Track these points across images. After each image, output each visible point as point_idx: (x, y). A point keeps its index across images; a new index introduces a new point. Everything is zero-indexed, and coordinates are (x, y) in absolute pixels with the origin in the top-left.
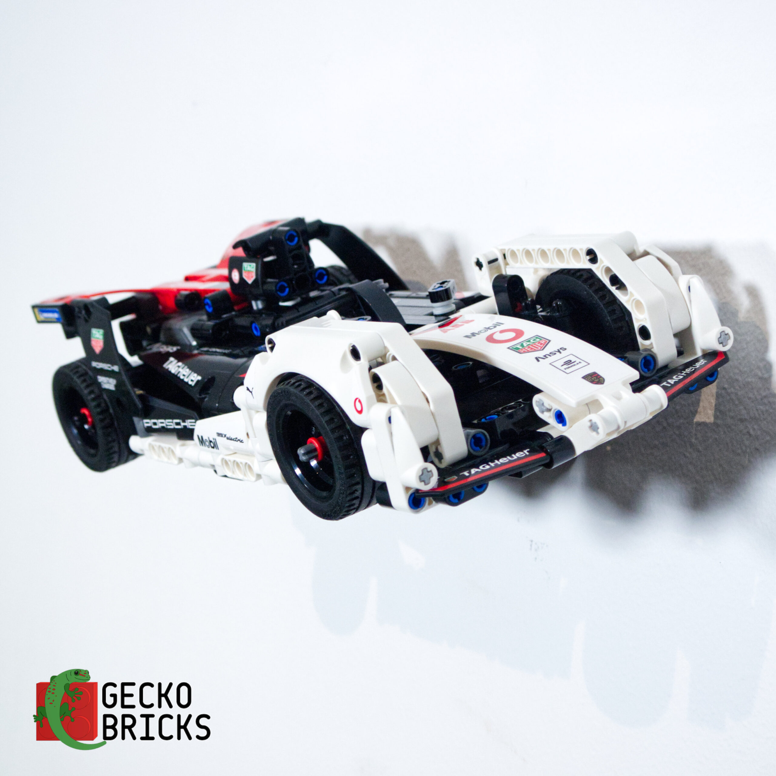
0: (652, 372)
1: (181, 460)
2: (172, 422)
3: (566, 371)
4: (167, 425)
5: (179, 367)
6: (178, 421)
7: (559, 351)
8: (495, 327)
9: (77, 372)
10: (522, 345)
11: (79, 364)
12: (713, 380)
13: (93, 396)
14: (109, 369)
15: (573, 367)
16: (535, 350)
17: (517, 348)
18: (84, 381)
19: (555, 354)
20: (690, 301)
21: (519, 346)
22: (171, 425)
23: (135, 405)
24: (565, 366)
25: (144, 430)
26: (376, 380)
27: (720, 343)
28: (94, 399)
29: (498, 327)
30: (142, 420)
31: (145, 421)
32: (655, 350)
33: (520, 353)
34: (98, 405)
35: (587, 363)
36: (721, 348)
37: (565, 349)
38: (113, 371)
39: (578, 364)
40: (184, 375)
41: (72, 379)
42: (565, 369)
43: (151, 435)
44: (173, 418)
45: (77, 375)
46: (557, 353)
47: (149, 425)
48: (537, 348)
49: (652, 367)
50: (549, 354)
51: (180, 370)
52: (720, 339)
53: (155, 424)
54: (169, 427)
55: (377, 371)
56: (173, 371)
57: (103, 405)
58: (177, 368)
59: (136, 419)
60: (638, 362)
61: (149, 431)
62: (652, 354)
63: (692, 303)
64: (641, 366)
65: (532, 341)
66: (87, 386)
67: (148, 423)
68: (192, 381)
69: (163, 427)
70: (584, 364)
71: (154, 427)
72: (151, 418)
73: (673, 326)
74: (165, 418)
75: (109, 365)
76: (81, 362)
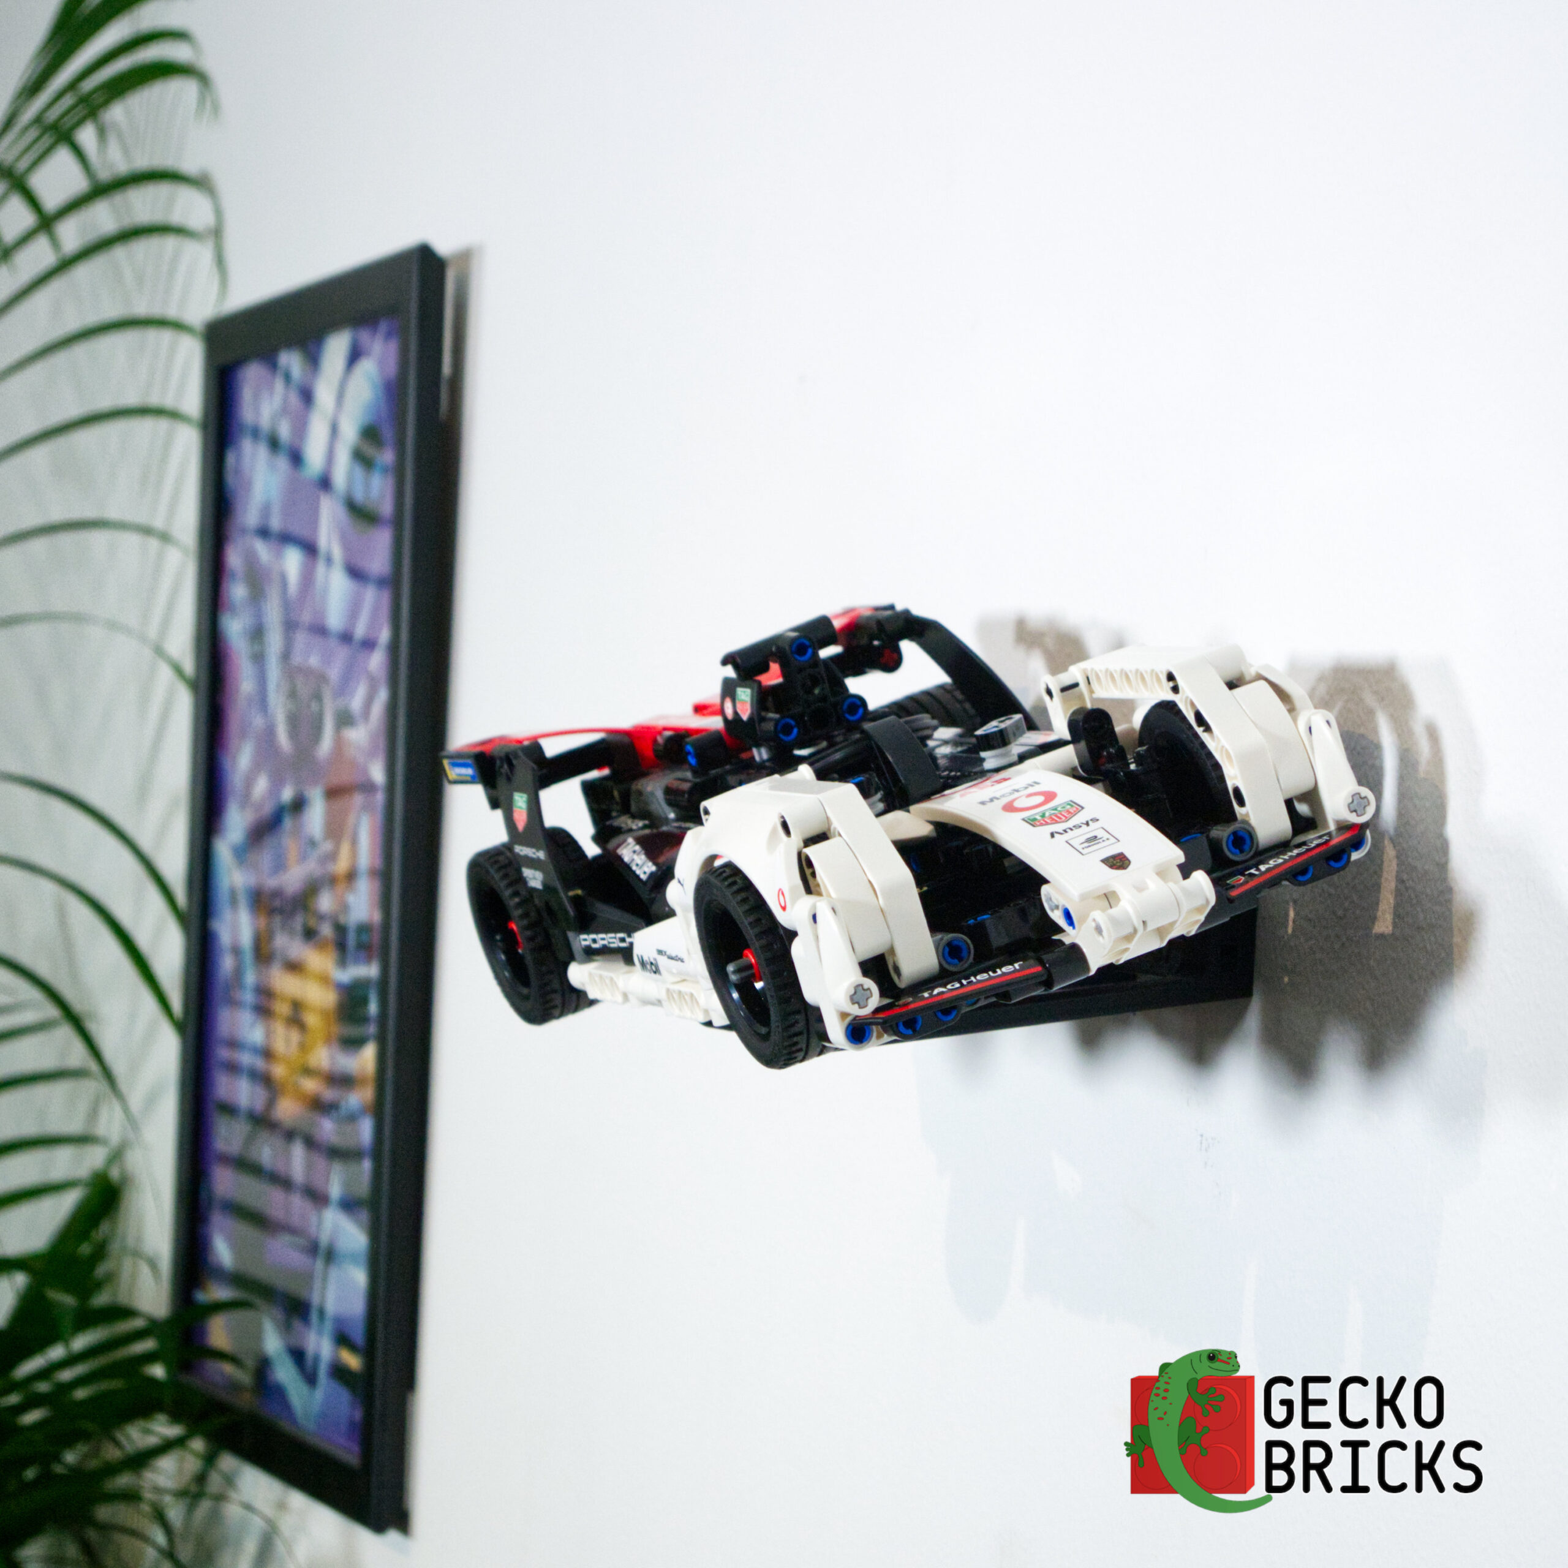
0: (1247, 855)
1: (626, 997)
2: (615, 938)
3: (1084, 852)
4: (609, 943)
5: (634, 852)
6: (621, 935)
7: (1087, 824)
8: (1026, 788)
9: (496, 862)
10: (1043, 816)
11: (503, 849)
12: (1343, 866)
13: (517, 900)
14: (534, 856)
15: (1095, 846)
16: (1056, 821)
17: (1035, 819)
18: (506, 876)
19: (1080, 827)
20: (1312, 749)
21: (1038, 817)
22: (614, 943)
23: (567, 912)
24: (1086, 845)
25: (582, 953)
26: (806, 868)
27: (1352, 812)
28: (519, 905)
29: (1030, 788)
30: (578, 936)
31: (583, 936)
32: (1254, 821)
33: (1034, 826)
34: (525, 915)
35: (1116, 839)
36: (1354, 819)
37: (1098, 820)
38: (538, 860)
39: (1103, 841)
40: (637, 865)
41: (487, 872)
42: (1083, 848)
43: (593, 960)
44: (616, 931)
45: (496, 866)
46: (1083, 826)
47: (587, 943)
48: (1060, 818)
49: (1246, 847)
50: (1071, 827)
51: (635, 857)
52: (1351, 805)
53: (594, 941)
54: (612, 945)
55: (811, 852)
56: (626, 859)
57: (533, 914)
58: (632, 854)
59: (571, 935)
60: (1221, 840)
61: (590, 954)
62: (1250, 829)
63: (1315, 751)
64: (1227, 845)
65: (1059, 809)
66: (510, 885)
67: (585, 940)
68: (645, 873)
69: (604, 946)
70: (1113, 840)
71: (594, 946)
72: (588, 933)
73: (1282, 786)
74: (606, 932)
75: (534, 850)
76: (504, 846)
